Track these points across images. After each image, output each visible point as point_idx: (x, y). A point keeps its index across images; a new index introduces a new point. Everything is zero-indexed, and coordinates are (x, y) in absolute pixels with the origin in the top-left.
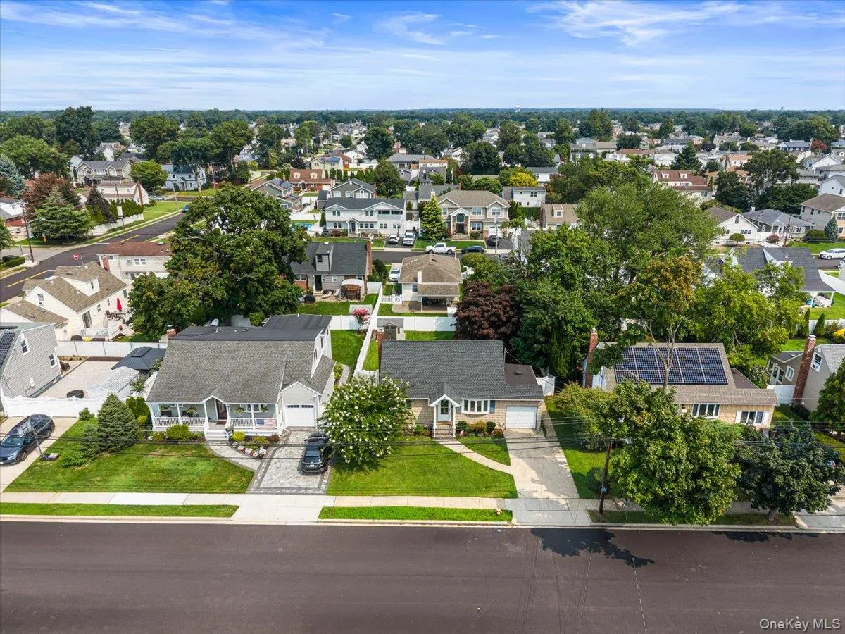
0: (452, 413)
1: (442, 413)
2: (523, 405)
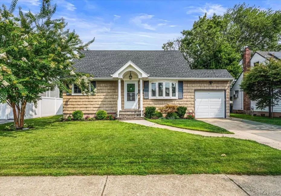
0: (139, 101)
1: (129, 100)
2: (211, 88)
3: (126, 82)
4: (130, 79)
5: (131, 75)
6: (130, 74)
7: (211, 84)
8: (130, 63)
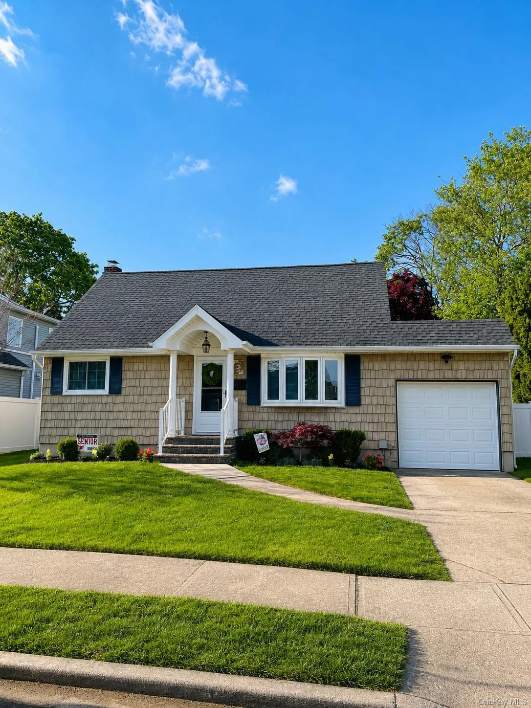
1: (206, 407)
2: (449, 375)
3: (200, 358)
4: (206, 351)
5: (206, 341)
6: (206, 338)
7: (447, 362)
8: (197, 311)
